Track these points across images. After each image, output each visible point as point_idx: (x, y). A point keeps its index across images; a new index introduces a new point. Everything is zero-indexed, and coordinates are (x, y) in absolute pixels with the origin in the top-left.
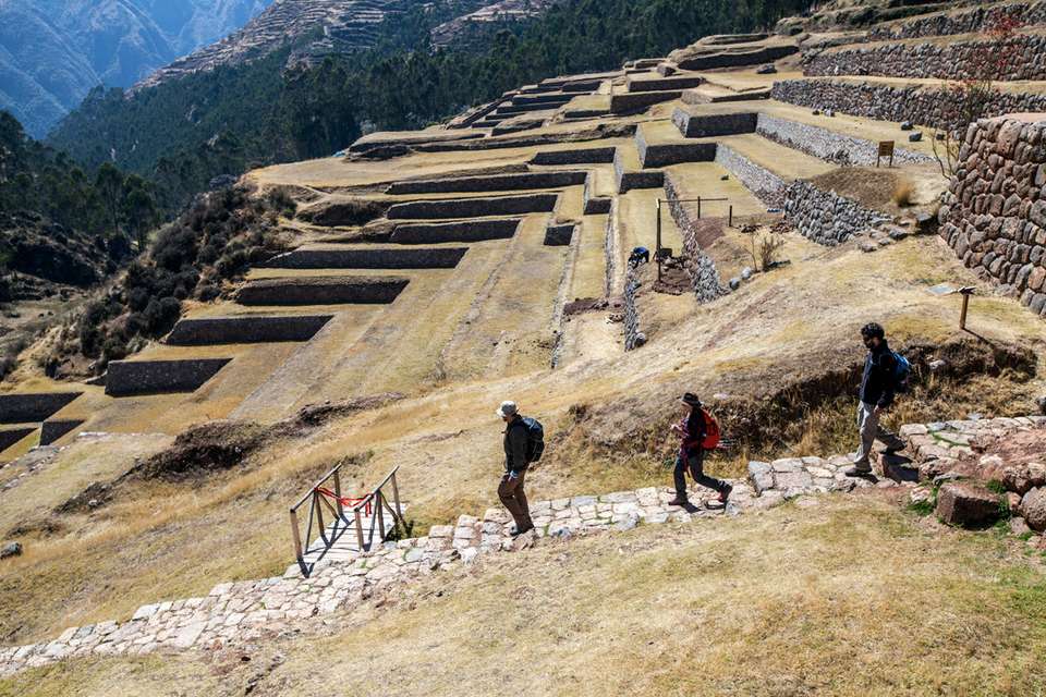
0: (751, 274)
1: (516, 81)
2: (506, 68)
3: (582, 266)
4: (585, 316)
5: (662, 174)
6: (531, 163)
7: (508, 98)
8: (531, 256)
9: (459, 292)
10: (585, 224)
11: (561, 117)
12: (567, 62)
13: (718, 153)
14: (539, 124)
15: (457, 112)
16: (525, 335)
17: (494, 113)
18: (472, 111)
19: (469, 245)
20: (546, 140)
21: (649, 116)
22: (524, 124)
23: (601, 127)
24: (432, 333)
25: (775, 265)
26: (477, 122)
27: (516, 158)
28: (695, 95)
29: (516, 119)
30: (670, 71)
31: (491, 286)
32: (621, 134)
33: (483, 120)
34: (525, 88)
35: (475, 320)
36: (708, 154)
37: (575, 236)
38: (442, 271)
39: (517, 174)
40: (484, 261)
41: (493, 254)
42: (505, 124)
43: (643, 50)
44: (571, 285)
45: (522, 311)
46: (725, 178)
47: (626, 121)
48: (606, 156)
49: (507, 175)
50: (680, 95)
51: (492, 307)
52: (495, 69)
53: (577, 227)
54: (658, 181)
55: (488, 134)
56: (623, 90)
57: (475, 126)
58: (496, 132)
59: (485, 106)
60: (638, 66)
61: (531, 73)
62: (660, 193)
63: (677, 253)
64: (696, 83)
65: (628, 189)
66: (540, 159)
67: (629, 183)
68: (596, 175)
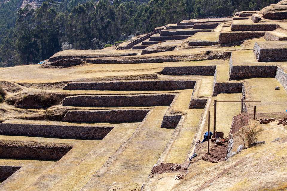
0: (241, 149)
1: (165, 21)
2: (158, 13)
3: (179, 143)
4: (163, 175)
5: (241, 85)
6: (161, 73)
7: (158, 31)
8: (151, 135)
9: (101, 156)
10: (188, 115)
11: (186, 45)
12: (199, 10)
13: (278, 73)
14: (172, 49)
15: (125, 39)
16: (127, 186)
17: (148, 40)
18: (134, 38)
19: (115, 126)
20: (171, 59)
21: (243, 47)
22: (163, 48)
23: (208, 53)
24: (77, 182)
25: (255, 144)
26: (136, 45)
27: (150, 70)
28: (272, 35)
29: (158, 45)
30: (258, 20)
31: (119, 153)
32: (221, 57)
33: (140, 44)
34: (169, 25)
35: (103, 175)
36: (271, 73)
37: (180, 123)
38: (94, 142)
39: (150, 80)
40: (121, 137)
41: (129, 132)
42: (151, 48)
43: (248, 5)
44: (167, 155)
45: (135, 170)
46: (277, 89)
47: (226, 49)
48: (210, 71)
49: (143, 80)
50: (263, 35)
51: (116, 167)
52: (151, 13)
53: (183, 117)
54: (238, 89)
55: (139, 53)
56: (228, 30)
57: (135, 48)
58: (144, 53)
59: (142, 36)
60: (241, 15)
61: (175, 16)
62: (238, 97)
63: (226, 136)
64: (274, 28)
65: (219, 93)
66: (166, 72)
67: (219, 89)
68: (201, 83)
